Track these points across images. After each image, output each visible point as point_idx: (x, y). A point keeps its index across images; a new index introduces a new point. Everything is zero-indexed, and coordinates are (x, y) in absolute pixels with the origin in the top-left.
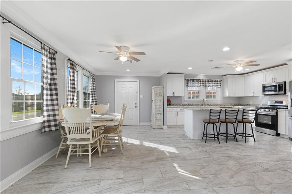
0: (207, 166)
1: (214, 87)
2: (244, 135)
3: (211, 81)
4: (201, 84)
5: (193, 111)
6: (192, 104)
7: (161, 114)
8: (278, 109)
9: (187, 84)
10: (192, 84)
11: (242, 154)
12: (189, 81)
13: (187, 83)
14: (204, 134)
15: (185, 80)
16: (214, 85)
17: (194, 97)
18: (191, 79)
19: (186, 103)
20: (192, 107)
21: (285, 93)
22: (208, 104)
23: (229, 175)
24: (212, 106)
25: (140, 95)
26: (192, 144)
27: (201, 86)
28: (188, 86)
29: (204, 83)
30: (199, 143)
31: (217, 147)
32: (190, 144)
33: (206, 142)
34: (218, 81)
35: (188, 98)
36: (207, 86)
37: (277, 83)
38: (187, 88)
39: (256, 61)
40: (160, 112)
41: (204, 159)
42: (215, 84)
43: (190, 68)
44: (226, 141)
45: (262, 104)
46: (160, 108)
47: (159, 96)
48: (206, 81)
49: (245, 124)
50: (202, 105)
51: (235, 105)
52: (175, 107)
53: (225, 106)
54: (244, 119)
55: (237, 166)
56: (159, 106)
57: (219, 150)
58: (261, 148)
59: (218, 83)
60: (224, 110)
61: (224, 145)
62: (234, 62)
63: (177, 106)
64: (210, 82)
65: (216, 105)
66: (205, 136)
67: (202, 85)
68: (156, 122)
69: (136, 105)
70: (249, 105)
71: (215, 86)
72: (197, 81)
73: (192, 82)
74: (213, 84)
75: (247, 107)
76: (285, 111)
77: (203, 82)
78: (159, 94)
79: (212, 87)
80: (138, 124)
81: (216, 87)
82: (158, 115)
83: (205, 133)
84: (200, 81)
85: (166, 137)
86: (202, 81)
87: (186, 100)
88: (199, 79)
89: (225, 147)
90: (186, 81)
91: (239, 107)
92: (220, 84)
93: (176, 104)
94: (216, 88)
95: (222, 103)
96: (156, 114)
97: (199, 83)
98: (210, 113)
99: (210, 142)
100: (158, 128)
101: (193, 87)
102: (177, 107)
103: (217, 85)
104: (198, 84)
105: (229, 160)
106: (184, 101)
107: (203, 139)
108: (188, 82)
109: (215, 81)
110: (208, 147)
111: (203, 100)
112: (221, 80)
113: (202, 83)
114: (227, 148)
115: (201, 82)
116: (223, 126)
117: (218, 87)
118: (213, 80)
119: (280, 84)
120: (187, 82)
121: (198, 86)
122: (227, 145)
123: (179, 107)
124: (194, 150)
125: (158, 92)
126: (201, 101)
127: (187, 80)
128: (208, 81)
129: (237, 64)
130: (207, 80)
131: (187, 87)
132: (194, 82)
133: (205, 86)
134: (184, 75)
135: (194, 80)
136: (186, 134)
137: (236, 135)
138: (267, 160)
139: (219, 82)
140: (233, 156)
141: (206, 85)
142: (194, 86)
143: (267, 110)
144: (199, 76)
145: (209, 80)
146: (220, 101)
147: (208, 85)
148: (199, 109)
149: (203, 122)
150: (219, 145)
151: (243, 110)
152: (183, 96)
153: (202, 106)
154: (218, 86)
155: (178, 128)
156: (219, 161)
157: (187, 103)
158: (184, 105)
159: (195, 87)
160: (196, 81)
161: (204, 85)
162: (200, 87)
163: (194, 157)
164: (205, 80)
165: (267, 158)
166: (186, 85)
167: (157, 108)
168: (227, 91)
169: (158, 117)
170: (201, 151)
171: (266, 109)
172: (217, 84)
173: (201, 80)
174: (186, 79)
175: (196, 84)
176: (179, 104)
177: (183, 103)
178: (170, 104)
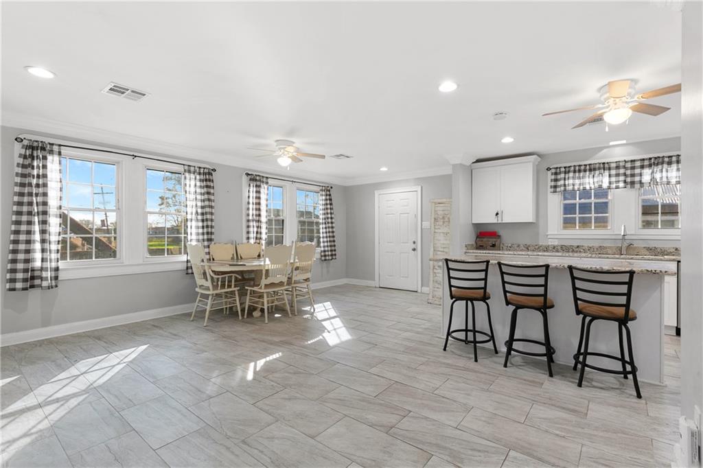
4: (614, 179)
6: (578, 247)
9: (552, 184)
12: (560, 173)
13: (556, 180)
15: (547, 172)
18: (568, 165)
19: (551, 243)
25: (423, 223)
27: (614, 186)
28: (558, 189)
29: (628, 172)
33: (444, 349)
43: (508, 140)
46: (446, 253)
47: (444, 222)
48: (638, 164)
50: (620, 251)
56: (442, 250)
63: (522, 250)
64: (657, 164)
67: (618, 182)
68: (436, 289)
69: (414, 246)
72: (595, 169)
73: (571, 175)
77: (622, 171)
78: (443, 218)
80: (419, 291)
84: (609, 169)
86: (618, 168)
87: (555, 234)
90: (551, 174)
93: (519, 246)
96: (437, 268)
98: (449, 268)
106: (547, 235)
111: (625, 235)
113: (618, 175)
115: (614, 172)
120: (554, 177)
125: (440, 213)
126: (613, 237)
127: (553, 171)
128: (646, 163)
130: (643, 160)
131: (555, 192)
132: (581, 174)
133: (632, 183)
134: (535, 157)
135: (583, 168)
141: (637, 179)
142: (582, 187)
144: (605, 150)
145: (653, 161)
153: (617, 254)
157: (556, 244)
158: (546, 249)
160: (592, 168)
161: (629, 179)
162: (609, 187)
164: (633, 161)
166: (551, 187)
167: (439, 253)
173: (614, 165)
174: (549, 170)
176: (528, 244)
177: (542, 242)
178: (494, 246)
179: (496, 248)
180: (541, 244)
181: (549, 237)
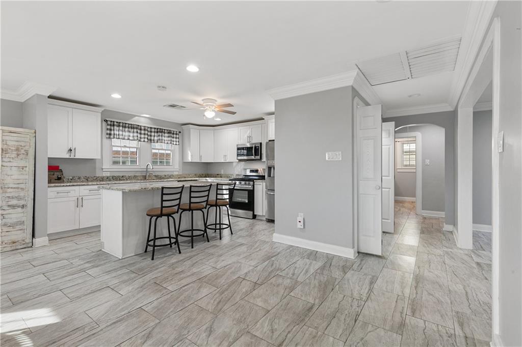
0: (157, 325)
1: (167, 143)
2: (218, 227)
3: (162, 132)
4: (143, 136)
5: (123, 192)
6: (123, 176)
7: (23, 207)
8: (255, 181)
9: (108, 132)
10: (121, 133)
11: (219, 266)
12: (114, 125)
13: (111, 130)
14: (148, 241)
15: (104, 123)
16: (168, 139)
17: (127, 162)
18: (119, 121)
19: (105, 174)
20: (121, 182)
21: (261, 158)
22: (156, 176)
23: (205, 327)
24: (163, 178)
26: (119, 272)
27: (142, 140)
28: (112, 136)
29: (147, 134)
30: (138, 266)
31: (177, 262)
32: (114, 274)
33: (153, 259)
34: (175, 132)
35: (111, 163)
36: (154, 140)
37: (253, 144)
38: (108, 141)
39: (233, 106)
40: (22, 203)
41: (149, 307)
42: (170, 139)
43: (116, 96)
44: (191, 244)
46: (22, 189)
49: (220, 208)
50: (145, 178)
51: (201, 176)
52: (74, 185)
53: (187, 179)
54: (218, 201)
55: (216, 297)
56: (15, 186)
57: (180, 269)
58: (242, 245)
59: (175, 136)
60: (188, 187)
61: (188, 255)
62: (203, 100)
63: (82, 182)
64: (160, 132)
65: (170, 177)
66: (150, 245)
67: (144, 138)
70: (220, 176)
71: (169, 142)
72: (134, 128)
73: (121, 128)
74: (166, 138)
75: (218, 179)
76: (261, 183)
77: (146, 132)
79: (165, 143)
81: (171, 143)
82: (11, 211)
83: (152, 237)
84: (141, 129)
85: (40, 274)
86: (145, 130)
87: (107, 167)
88: (138, 124)
89: (191, 257)
90: (108, 125)
91: (207, 179)
92: (178, 138)
93: (79, 178)
94: (172, 146)
95: (181, 173)
97: (137, 132)
98: (163, 194)
99: (162, 256)
100: (13, 248)
101: (124, 139)
102: (79, 185)
103: (173, 139)
104: (135, 134)
105: (200, 287)
106: (102, 169)
107: (146, 251)
108: (112, 128)
109: (169, 132)
110: (157, 269)
111: (147, 168)
112: (180, 132)
113: (145, 134)
114: (194, 260)
115: (143, 132)
116: (186, 216)
117: (175, 143)
118: (165, 130)
119: (256, 146)
120: (109, 127)
121: (136, 138)
122: (194, 253)
123: (88, 185)
124: (125, 290)
125: (13, 143)
126: (141, 170)
127: (109, 123)
128: (156, 130)
129: (207, 105)
130: (155, 128)
131: (109, 138)
132: (127, 129)
133: (151, 140)
134: (103, 109)
135: (127, 125)
136: (106, 249)
137: (207, 229)
138: (253, 264)
139: (176, 134)
140: (206, 276)
141: (152, 138)
142: (126, 138)
143: (243, 183)
144: (137, 117)
145: (159, 130)
146: (178, 170)
147: (156, 138)
148: (137, 186)
149: (148, 215)
150: (181, 257)
151: (218, 184)
152: (100, 157)
153: (144, 180)
154: (173, 141)
155: (86, 236)
156: (182, 297)
157: (108, 175)
158: (102, 179)
159: (128, 139)
160: (132, 127)
161: (149, 138)
162: (140, 141)
163: (123, 313)
164: (151, 128)
165: (252, 260)
166: (107, 134)
168: (189, 152)
169: (13, 216)
170: (142, 287)
171: (242, 181)
172: (173, 137)
173: (143, 128)
174: (106, 121)
175: (131, 135)
176: (88, 176)
177: (99, 174)
178: (59, 179)
179: (61, 180)
180: (97, 176)
181: (104, 170)
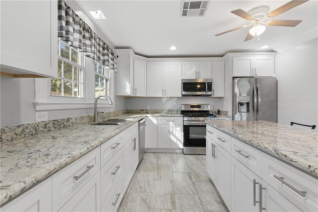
37: (205, 80)
42: (113, 62)
45: (168, 108)
70: (145, 112)
76: (225, 118)
77: (96, 44)
86: (95, 39)
92: (116, 64)
111: (96, 104)
112: (118, 57)
113: (95, 47)
115: (93, 41)
118: (109, 48)
157: (46, 119)
168: (127, 84)
